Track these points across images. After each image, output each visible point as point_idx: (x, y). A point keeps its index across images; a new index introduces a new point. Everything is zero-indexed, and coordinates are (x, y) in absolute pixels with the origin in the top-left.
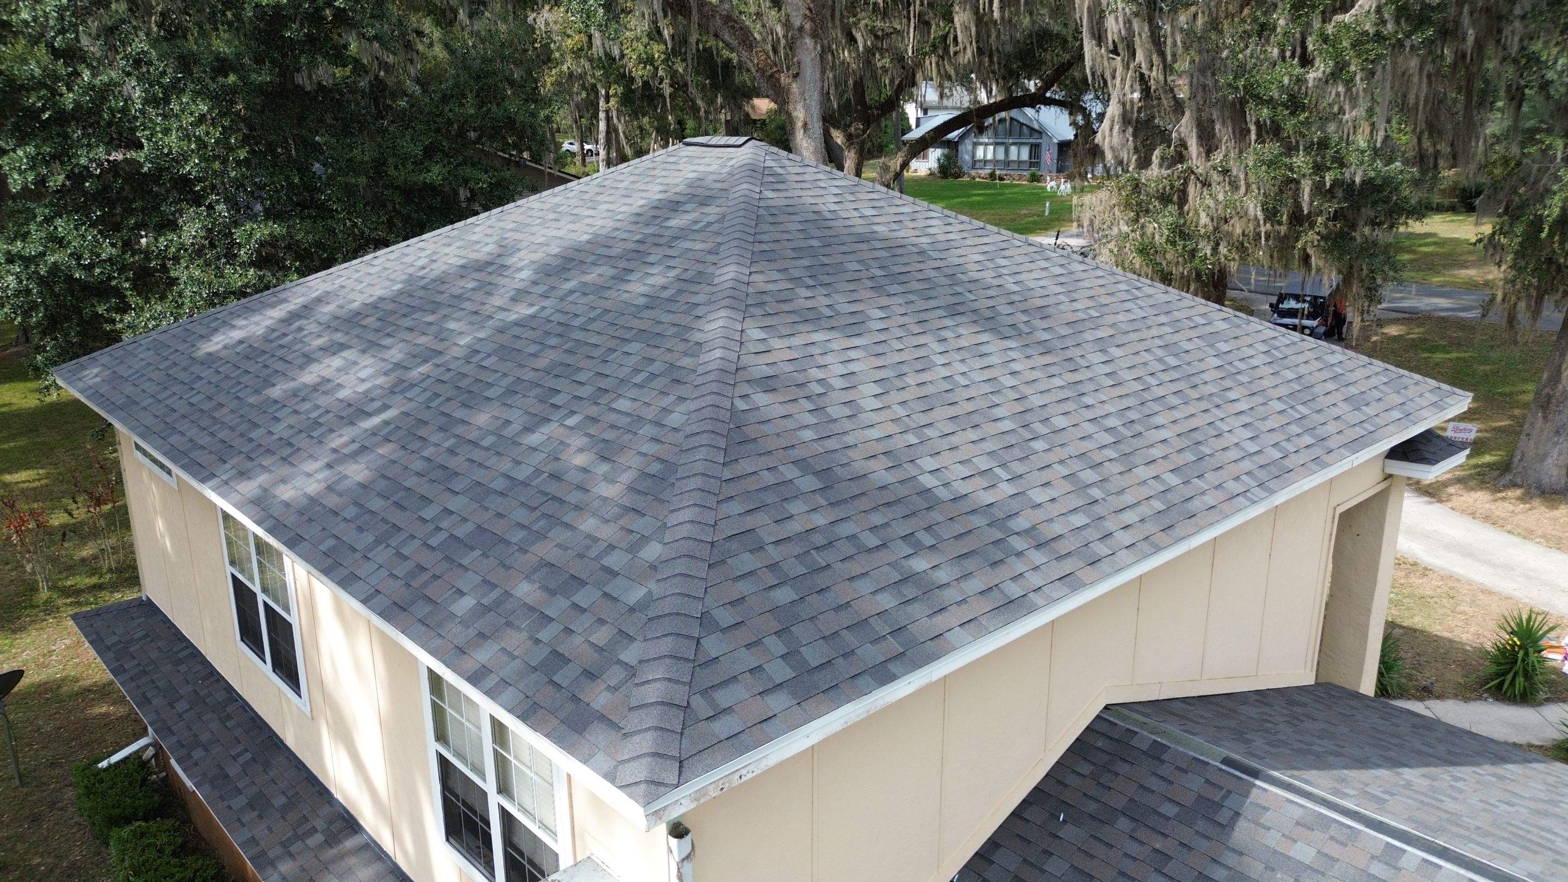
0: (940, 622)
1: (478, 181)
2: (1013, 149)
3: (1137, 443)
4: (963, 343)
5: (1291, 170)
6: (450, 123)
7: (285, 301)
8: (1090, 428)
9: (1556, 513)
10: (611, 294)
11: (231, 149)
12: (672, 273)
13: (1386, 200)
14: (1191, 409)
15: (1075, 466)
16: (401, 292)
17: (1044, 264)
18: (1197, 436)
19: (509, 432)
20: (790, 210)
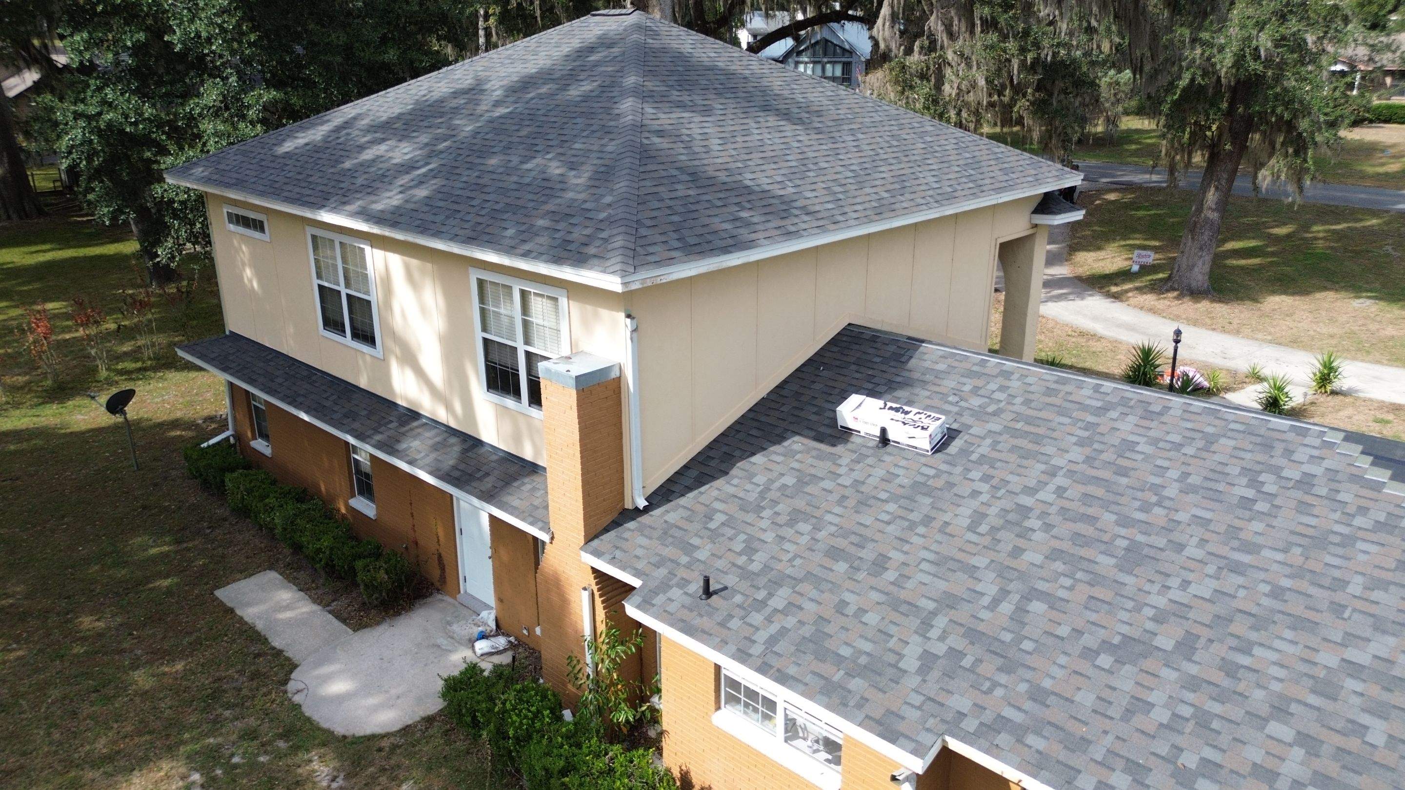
0: (753, 236)
1: (421, 61)
2: (829, 67)
3: (868, 178)
4: (769, 124)
5: (1005, 51)
6: (398, 17)
7: (328, 121)
8: (841, 169)
9: (1199, 305)
10: (559, 97)
11: (243, 34)
12: (595, 84)
13: (1072, 75)
14: (902, 166)
15: (830, 184)
16: (414, 110)
17: (821, 89)
18: (904, 178)
19: (511, 165)
20: (664, 50)
